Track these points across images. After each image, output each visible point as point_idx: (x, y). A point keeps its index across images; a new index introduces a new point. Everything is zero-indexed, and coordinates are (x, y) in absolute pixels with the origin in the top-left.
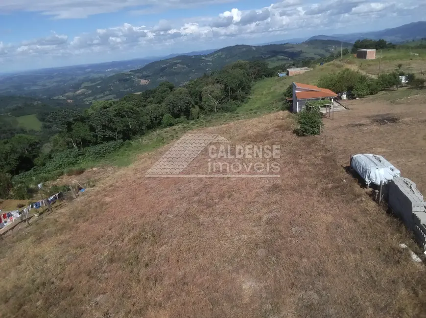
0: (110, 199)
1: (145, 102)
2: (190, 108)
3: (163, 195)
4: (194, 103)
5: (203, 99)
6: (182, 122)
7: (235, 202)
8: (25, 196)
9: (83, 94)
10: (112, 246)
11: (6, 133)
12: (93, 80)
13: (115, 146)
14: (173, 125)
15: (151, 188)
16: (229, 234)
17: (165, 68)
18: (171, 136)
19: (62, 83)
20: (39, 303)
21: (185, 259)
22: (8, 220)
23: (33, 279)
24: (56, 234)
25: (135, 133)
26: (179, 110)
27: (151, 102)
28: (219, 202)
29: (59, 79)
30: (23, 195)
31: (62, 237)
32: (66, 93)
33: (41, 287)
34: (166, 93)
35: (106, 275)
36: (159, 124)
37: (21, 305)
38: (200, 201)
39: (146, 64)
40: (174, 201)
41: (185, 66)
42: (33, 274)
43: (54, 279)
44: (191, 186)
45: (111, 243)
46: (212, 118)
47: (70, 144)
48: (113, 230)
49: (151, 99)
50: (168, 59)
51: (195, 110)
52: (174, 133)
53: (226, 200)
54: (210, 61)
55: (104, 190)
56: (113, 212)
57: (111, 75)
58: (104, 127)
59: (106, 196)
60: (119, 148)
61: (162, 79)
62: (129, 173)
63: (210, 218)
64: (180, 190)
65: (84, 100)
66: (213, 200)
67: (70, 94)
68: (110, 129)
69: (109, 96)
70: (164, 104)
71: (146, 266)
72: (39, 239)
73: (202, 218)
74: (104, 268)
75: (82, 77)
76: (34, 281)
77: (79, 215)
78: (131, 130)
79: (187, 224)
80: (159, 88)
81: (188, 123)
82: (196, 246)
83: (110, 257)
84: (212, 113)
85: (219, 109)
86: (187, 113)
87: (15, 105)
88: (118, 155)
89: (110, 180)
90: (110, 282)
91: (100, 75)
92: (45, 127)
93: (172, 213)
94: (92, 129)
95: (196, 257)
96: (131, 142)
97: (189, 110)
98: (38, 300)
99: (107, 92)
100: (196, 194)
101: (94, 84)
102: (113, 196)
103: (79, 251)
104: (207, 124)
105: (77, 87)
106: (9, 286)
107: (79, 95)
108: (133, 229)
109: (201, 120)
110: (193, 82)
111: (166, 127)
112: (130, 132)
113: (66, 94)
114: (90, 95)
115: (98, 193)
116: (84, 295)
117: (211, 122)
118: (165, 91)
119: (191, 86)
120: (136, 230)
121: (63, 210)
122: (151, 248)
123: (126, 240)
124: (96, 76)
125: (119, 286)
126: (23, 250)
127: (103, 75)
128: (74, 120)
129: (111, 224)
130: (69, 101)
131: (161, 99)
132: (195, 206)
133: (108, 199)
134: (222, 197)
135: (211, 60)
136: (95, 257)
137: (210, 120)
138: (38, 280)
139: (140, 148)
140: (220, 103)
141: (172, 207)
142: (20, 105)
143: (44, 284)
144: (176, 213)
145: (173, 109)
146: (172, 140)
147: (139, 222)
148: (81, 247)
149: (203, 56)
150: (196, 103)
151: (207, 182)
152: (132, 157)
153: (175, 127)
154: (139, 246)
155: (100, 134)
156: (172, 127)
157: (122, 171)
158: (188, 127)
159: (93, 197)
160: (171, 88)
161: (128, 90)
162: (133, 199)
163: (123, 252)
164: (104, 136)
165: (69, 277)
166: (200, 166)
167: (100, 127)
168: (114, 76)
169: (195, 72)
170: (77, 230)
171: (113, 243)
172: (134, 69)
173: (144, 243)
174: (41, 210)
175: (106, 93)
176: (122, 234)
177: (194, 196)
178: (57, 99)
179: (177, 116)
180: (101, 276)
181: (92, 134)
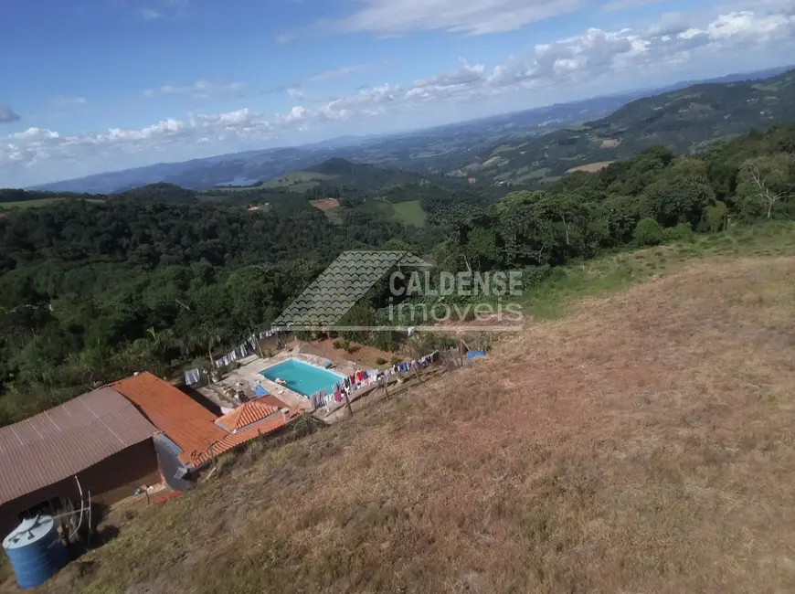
0: (512, 383)
1: (605, 190)
2: (705, 206)
3: (611, 405)
4: (714, 198)
5: (740, 188)
6: (679, 237)
7: (780, 466)
8: (389, 346)
9: (495, 166)
10: (503, 483)
11: (377, 227)
12: (514, 143)
13: (535, 275)
14: (657, 243)
15: (590, 382)
16: (749, 546)
17: (660, 114)
18: (648, 265)
19: (464, 148)
20: (385, 546)
21: (637, 564)
22: (363, 383)
23: (382, 498)
24: (422, 428)
25: (574, 253)
26: (677, 210)
27: (616, 191)
28: (737, 454)
29: (461, 141)
30: (386, 344)
31: (429, 438)
32: (468, 164)
33: (391, 518)
34: (651, 171)
35: (488, 539)
36: (627, 238)
37: (362, 540)
38: (692, 441)
39: (619, 105)
40: (633, 425)
41: (708, 107)
42: (383, 491)
43: (409, 510)
44: (675, 397)
45: (502, 477)
46: (755, 233)
47: (462, 263)
48: (507, 449)
49: (618, 184)
50: (671, 93)
51: (716, 211)
52: (657, 260)
53: (757, 454)
54: (771, 93)
55: (504, 365)
56: (514, 414)
57: (549, 132)
58: (521, 239)
59: (505, 376)
60: (541, 280)
61: (648, 137)
62: (551, 337)
63: (711, 491)
64: (649, 403)
65: (495, 178)
66: (723, 446)
67: (473, 166)
68: (531, 242)
69: (540, 171)
70: (642, 197)
71: (558, 550)
72: (398, 431)
73: (692, 485)
74: (486, 522)
75: (496, 138)
76: (383, 502)
77: (459, 404)
78: (567, 247)
79: (654, 486)
80: (639, 159)
81: (693, 242)
82: (665, 547)
83: (497, 502)
84: (759, 218)
85: (779, 211)
86: (695, 217)
87: (393, 186)
88: (537, 296)
89: (517, 344)
90: (492, 553)
91: (528, 133)
92: (430, 222)
93: (625, 449)
94: (500, 242)
95: (662, 571)
96: (565, 270)
97: (701, 211)
98: (385, 540)
99: (537, 163)
100: (685, 422)
101: (514, 148)
102: (518, 380)
103: (451, 474)
104: (742, 248)
105: (486, 154)
106: (350, 498)
107: (487, 169)
108: (544, 460)
109: (727, 237)
110: (720, 147)
111: (640, 246)
112: (565, 251)
113: (468, 167)
114: (505, 169)
115: (494, 368)
116: (449, 559)
117: (753, 244)
118: (651, 167)
119: (715, 154)
120: (549, 465)
121: (436, 385)
122: (572, 514)
123: (529, 480)
124: (521, 135)
125: (505, 567)
126: (376, 441)
127: (533, 134)
128: (473, 221)
129: (506, 437)
130: (471, 180)
131: (640, 187)
132: (679, 448)
133: (508, 384)
134: (748, 445)
135: (775, 89)
136: (473, 494)
137: (750, 239)
138: (389, 503)
139: (580, 286)
140: (782, 200)
141: (627, 437)
142: (399, 185)
143: (395, 513)
144: (633, 451)
145: (662, 207)
146: (651, 275)
147: (557, 450)
148: (455, 466)
149: (755, 82)
150: (720, 197)
151: (715, 399)
152: (562, 304)
153: (662, 248)
154: (550, 500)
155: (511, 252)
156: (655, 247)
157: (539, 329)
158: (692, 251)
159: (484, 374)
160: (667, 159)
161: (575, 158)
162: (552, 395)
163: (520, 501)
164: (518, 255)
165: (430, 517)
166: (705, 355)
167: (512, 239)
168: (552, 134)
169: (729, 120)
170: (453, 431)
171: (505, 478)
172: (591, 120)
173: (560, 499)
174: (406, 375)
175: (533, 164)
176: (523, 465)
177: (679, 426)
178: (453, 177)
179: (669, 221)
180: (479, 538)
181: (499, 249)
